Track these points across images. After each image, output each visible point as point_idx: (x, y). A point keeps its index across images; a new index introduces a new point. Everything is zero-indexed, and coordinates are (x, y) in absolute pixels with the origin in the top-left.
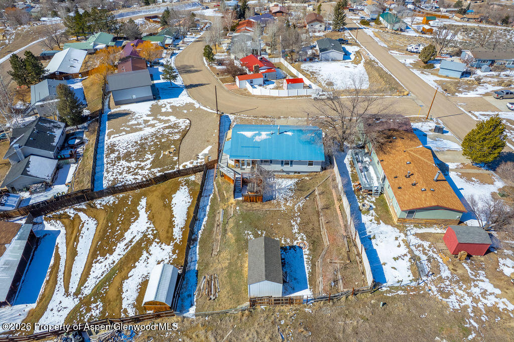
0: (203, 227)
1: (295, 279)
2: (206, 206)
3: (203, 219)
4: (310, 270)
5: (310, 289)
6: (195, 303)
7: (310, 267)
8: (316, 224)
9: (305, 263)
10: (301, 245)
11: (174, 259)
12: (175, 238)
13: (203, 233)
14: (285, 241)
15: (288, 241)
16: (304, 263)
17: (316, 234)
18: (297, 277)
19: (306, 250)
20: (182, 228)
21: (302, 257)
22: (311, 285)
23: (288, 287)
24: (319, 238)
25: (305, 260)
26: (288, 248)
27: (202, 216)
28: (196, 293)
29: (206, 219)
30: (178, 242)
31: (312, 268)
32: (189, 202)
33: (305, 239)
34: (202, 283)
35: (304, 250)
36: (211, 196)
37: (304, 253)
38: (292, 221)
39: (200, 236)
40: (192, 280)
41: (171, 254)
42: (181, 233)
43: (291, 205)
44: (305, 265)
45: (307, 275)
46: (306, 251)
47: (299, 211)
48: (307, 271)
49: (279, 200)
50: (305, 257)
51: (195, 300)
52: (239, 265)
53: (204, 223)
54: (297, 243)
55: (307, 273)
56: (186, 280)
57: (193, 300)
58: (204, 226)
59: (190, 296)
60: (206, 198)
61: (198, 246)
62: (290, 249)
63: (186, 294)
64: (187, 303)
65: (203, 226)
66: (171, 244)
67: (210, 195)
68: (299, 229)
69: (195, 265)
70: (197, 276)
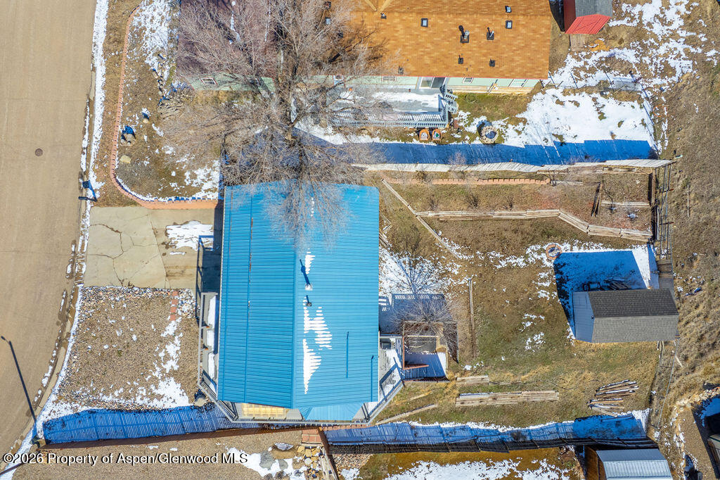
0: (492, 427)
1: (617, 268)
2: (441, 431)
3: (471, 430)
4: (601, 244)
5: (631, 248)
6: (629, 412)
7: (595, 245)
8: (506, 225)
9: (587, 251)
10: (554, 254)
11: (548, 463)
12: (509, 473)
13: (503, 424)
14: (545, 280)
15: (543, 275)
16: (590, 253)
17: (526, 227)
18: (614, 266)
19: (562, 247)
20: (488, 465)
21: (577, 255)
22: (625, 246)
23: (630, 279)
24: (535, 223)
25: (582, 251)
26: (559, 276)
27: (466, 434)
28: (615, 414)
29: (472, 425)
30: (517, 465)
31: (597, 242)
32: (428, 467)
33: (539, 247)
34: (601, 408)
35: (564, 252)
36: (415, 424)
37: (569, 251)
38: (499, 267)
39: (510, 429)
40: (591, 424)
41: (540, 471)
42: (498, 464)
43: (458, 266)
44: (591, 251)
45: (609, 250)
46: (565, 248)
47: (471, 252)
48: (602, 250)
49: (446, 288)
50: (576, 250)
51: (624, 414)
52: (593, 354)
53: (481, 427)
54: (548, 260)
55: (606, 250)
56: (589, 435)
57: (626, 416)
58: (490, 424)
59: (618, 423)
60: (421, 434)
61: (531, 428)
62: (561, 273)
63: (614, 430)
64: (628, 426)
65: (488, 428)
66: (520, 476)
67: (412, 428)
68: (518, 255)
69: (565, 425)
70: (585, 418)
